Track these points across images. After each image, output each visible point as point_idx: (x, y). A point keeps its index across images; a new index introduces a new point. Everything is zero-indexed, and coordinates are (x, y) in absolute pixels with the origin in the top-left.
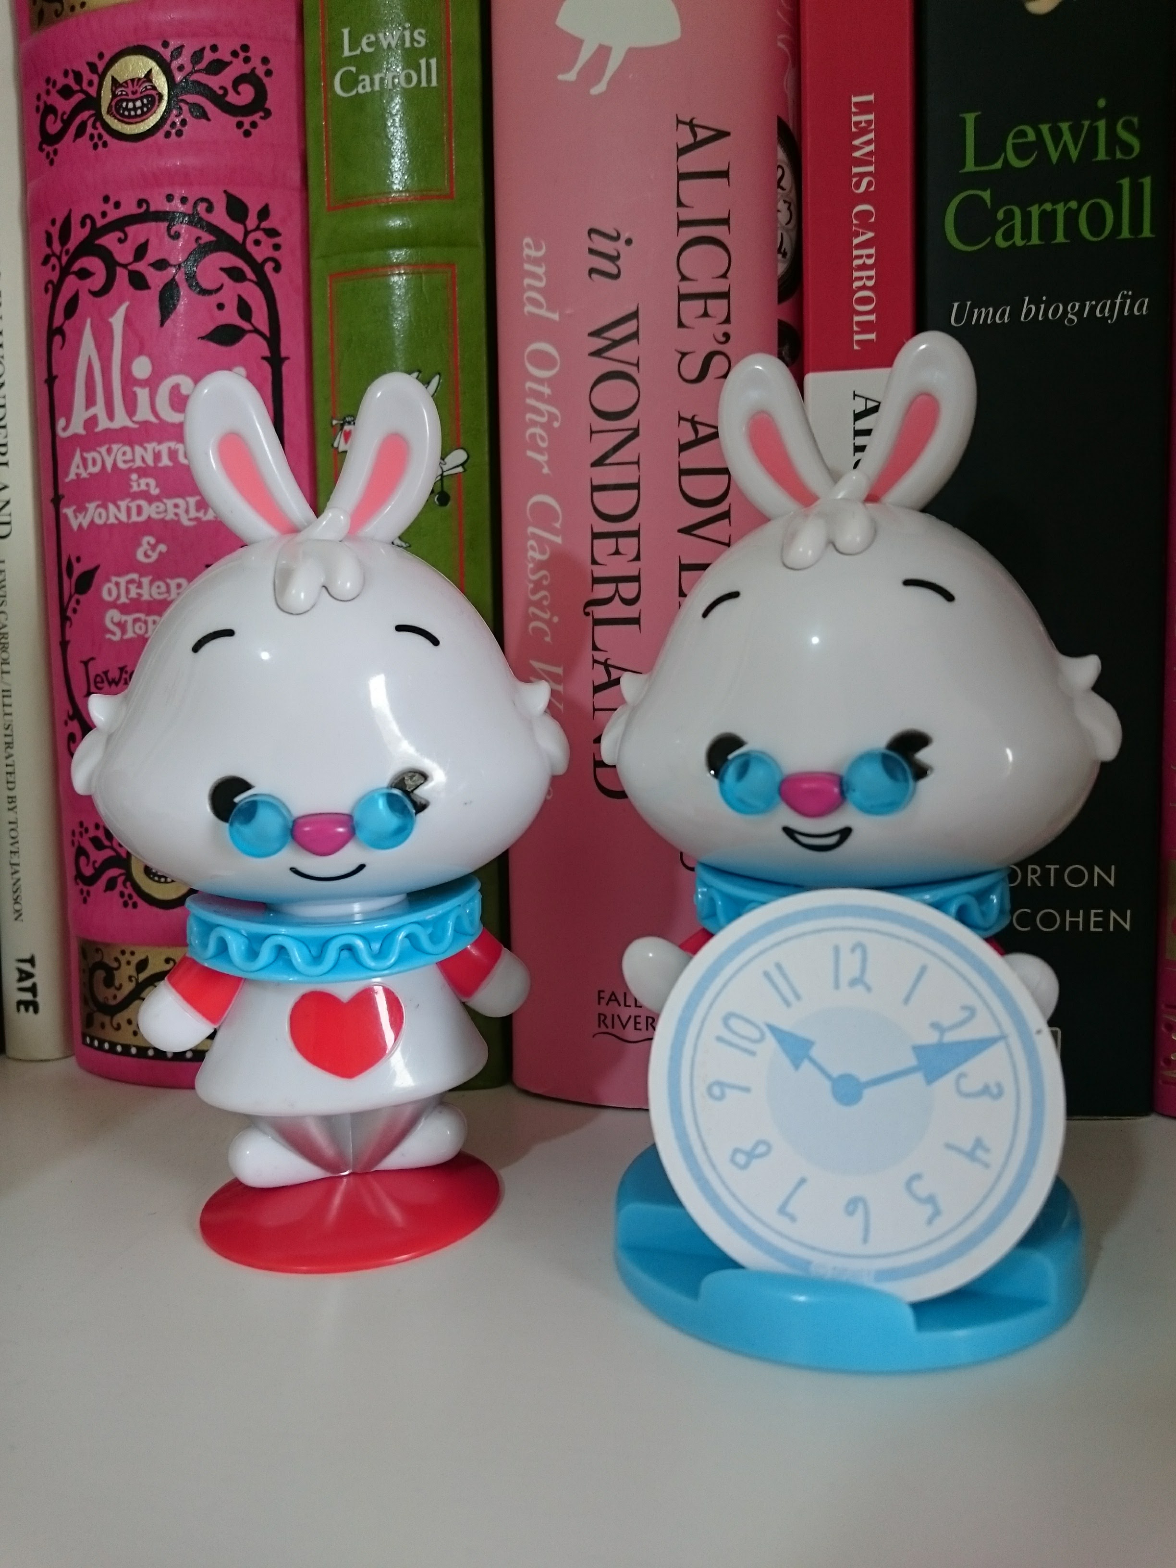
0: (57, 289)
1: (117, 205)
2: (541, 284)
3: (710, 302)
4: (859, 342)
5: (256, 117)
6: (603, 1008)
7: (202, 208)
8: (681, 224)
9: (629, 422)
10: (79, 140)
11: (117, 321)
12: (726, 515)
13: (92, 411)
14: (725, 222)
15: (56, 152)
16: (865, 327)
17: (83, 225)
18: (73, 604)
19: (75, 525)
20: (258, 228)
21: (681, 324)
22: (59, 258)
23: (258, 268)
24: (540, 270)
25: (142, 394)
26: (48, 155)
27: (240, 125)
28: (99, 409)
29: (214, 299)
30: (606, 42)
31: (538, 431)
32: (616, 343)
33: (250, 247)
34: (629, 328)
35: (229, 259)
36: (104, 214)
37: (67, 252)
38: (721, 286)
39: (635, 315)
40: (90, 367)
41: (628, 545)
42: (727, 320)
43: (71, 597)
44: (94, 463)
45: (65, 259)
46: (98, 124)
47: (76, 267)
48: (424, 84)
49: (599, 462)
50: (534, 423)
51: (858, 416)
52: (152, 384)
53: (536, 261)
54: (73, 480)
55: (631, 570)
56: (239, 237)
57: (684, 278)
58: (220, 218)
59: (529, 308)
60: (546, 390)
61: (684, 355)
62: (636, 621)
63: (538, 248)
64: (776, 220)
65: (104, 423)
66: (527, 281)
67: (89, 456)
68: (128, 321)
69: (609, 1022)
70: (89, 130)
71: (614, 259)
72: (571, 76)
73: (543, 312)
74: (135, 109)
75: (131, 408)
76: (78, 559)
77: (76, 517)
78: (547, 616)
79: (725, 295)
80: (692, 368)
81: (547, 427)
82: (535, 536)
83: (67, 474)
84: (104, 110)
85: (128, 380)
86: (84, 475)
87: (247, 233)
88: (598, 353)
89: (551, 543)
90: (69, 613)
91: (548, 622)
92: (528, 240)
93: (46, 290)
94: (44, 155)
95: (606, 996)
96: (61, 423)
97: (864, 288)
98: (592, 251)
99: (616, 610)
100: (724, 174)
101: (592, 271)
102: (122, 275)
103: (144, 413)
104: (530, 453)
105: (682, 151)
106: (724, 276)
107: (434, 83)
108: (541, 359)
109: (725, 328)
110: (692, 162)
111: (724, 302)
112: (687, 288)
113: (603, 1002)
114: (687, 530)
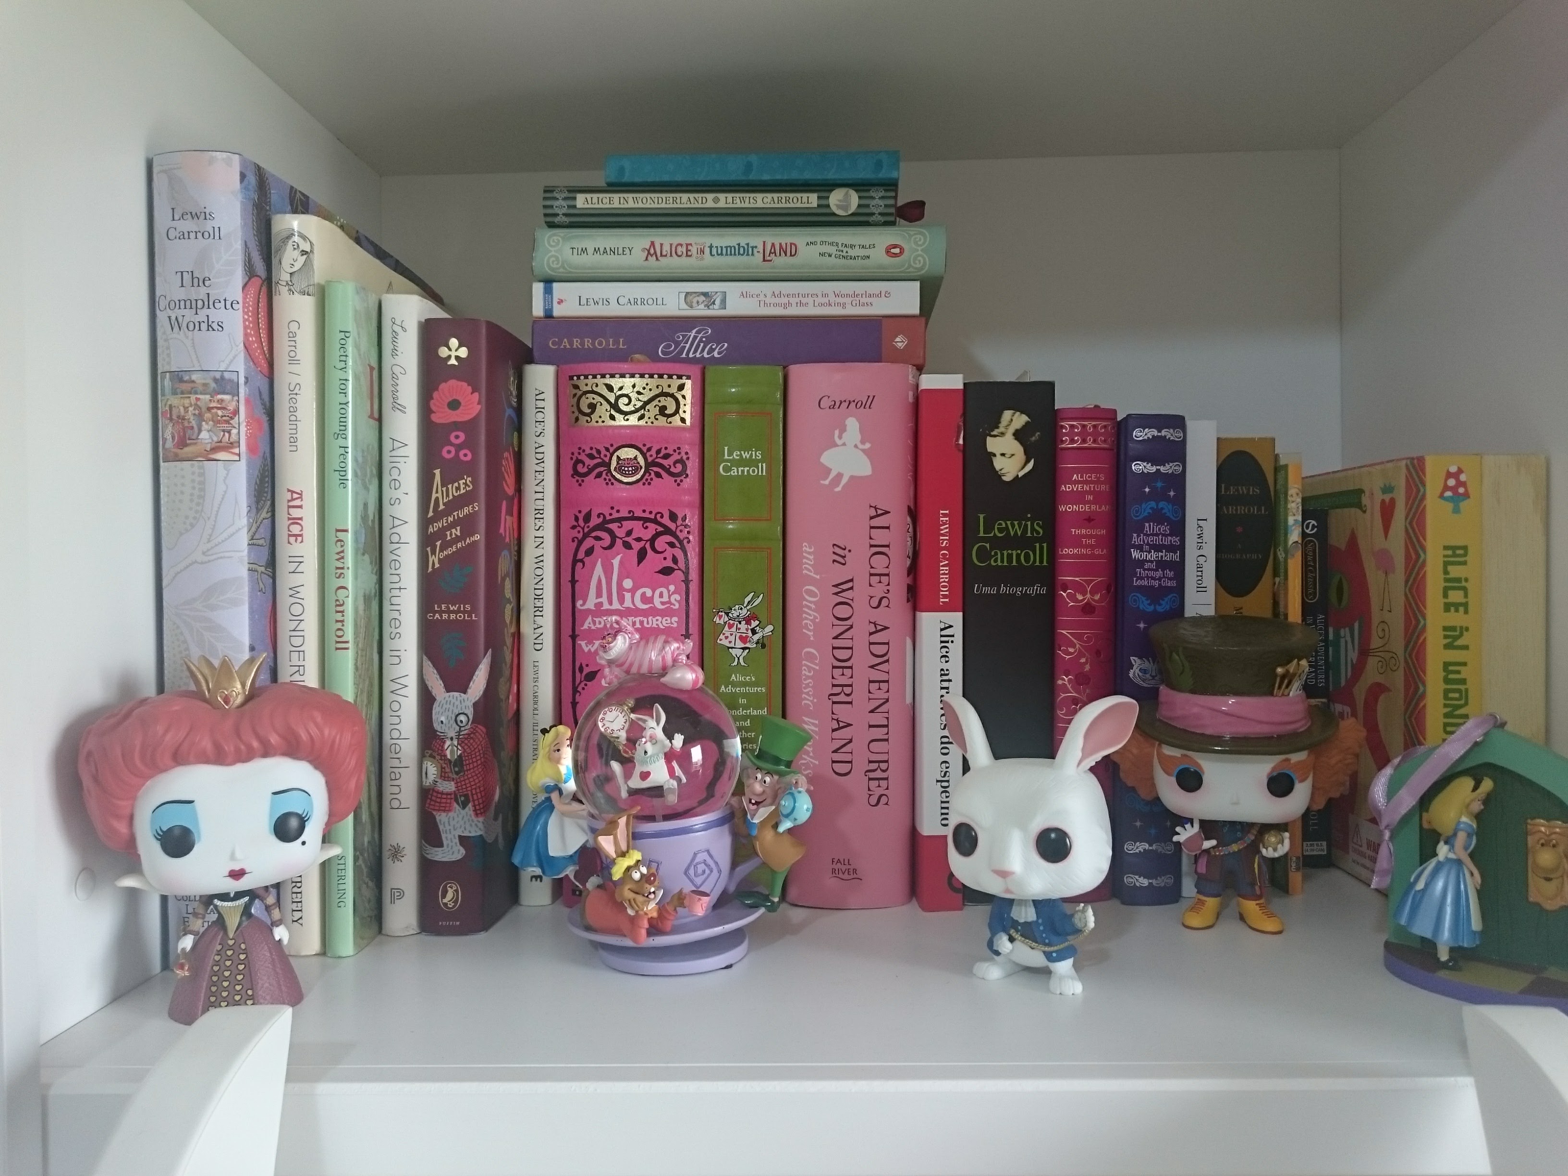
0: (580, 542)
1: (618, 511)
2: (812, 563)
3: (882, 578)
4: (942, 602)
5: (682, 478)
6: (834, 866)
7: (658, 516)
8: (871, 546)
9: (849, 622)
10: (598, 479)
11: (616, 562)
12: (887, 661)
13: (600, 600)
14: (888, 546)
15: (583, 481)
16: (945, 596)
17: (599, 516)
18: (582, 685)
19: (586, 649)
20: (682, 525)
21: (870, 585)
22: (583, 529)
23: (681, 542)
24: (811, 557)
25: (628, 596)
26: (578, 481)
27: (676, 481)
28: (604, 599)
29: (662, 556)
30: (841, 471)
31: (809, 622)
32: (844, 591)
33: (678, 533)
34: (850, 585)
35: (669, 538)
36: (611, 515)
37: (588, 527)
38: (886, 571)
39: (851, 580)
40: (600, 581)
41: (848, 672)
42: (888, 585)
43: (581, 682)
44: (600, 623)
45: (586, 530)
46: (609, 474)
47: (593, 534)
48: (760, 474)
49: (836, 638)
50: (806, 619)
51: (942, 630)
52: (633, 591)
53: (809, 553)
54: (585, 629)
55: (849, 682)
56: (674, 529)
57: (872, 567)
58: (666, 521)
59: (805, 572)
60: (813, 606)
61: (871, 597)
62: (851, 703)
63: (810, 548)
64: (906, 545)
65: (606, 606)
66: (804, 560)
67: (597, 620)
68: (621, 562)
69: (837, 872)
70: (604, 475)
71: (844, 557)
72: (827, 482)
73: (812, 574)
74: (629, 471)
75: (621, 600)
76: (587, 665)
77: (587, 646)
78: (812, 699)
79: (888, 575)
80: (875, 602)
81: (813, 621)
82: (805, 665)
83: (582, 625)
84: (612, 468)
85: (620, 588)
86: (593, 628)
87: (677, 527)
88: (836, 594)
89: (814, 669)
90: (580, 689)
91: (812, 701)
92: (805, 544)
93: (573, 541)
94: (575, 480)
95: (836, 861)
96: (579, 603)
97: (944, 582)
98: (834, 553)
99: (842, 698)
100: (888, 528)
101: (834, 561)
102: (619, 542)
103: (628, 603)
104: (804, 631)
105: (872, 518)
106: (887, 567)
107: (764, 474)
108: (811, 593)
109: (888, 588)
110: (876, 522)
111: (887, 577)
112: (873, 571)
113: (834, 863)
114: (872, 667)
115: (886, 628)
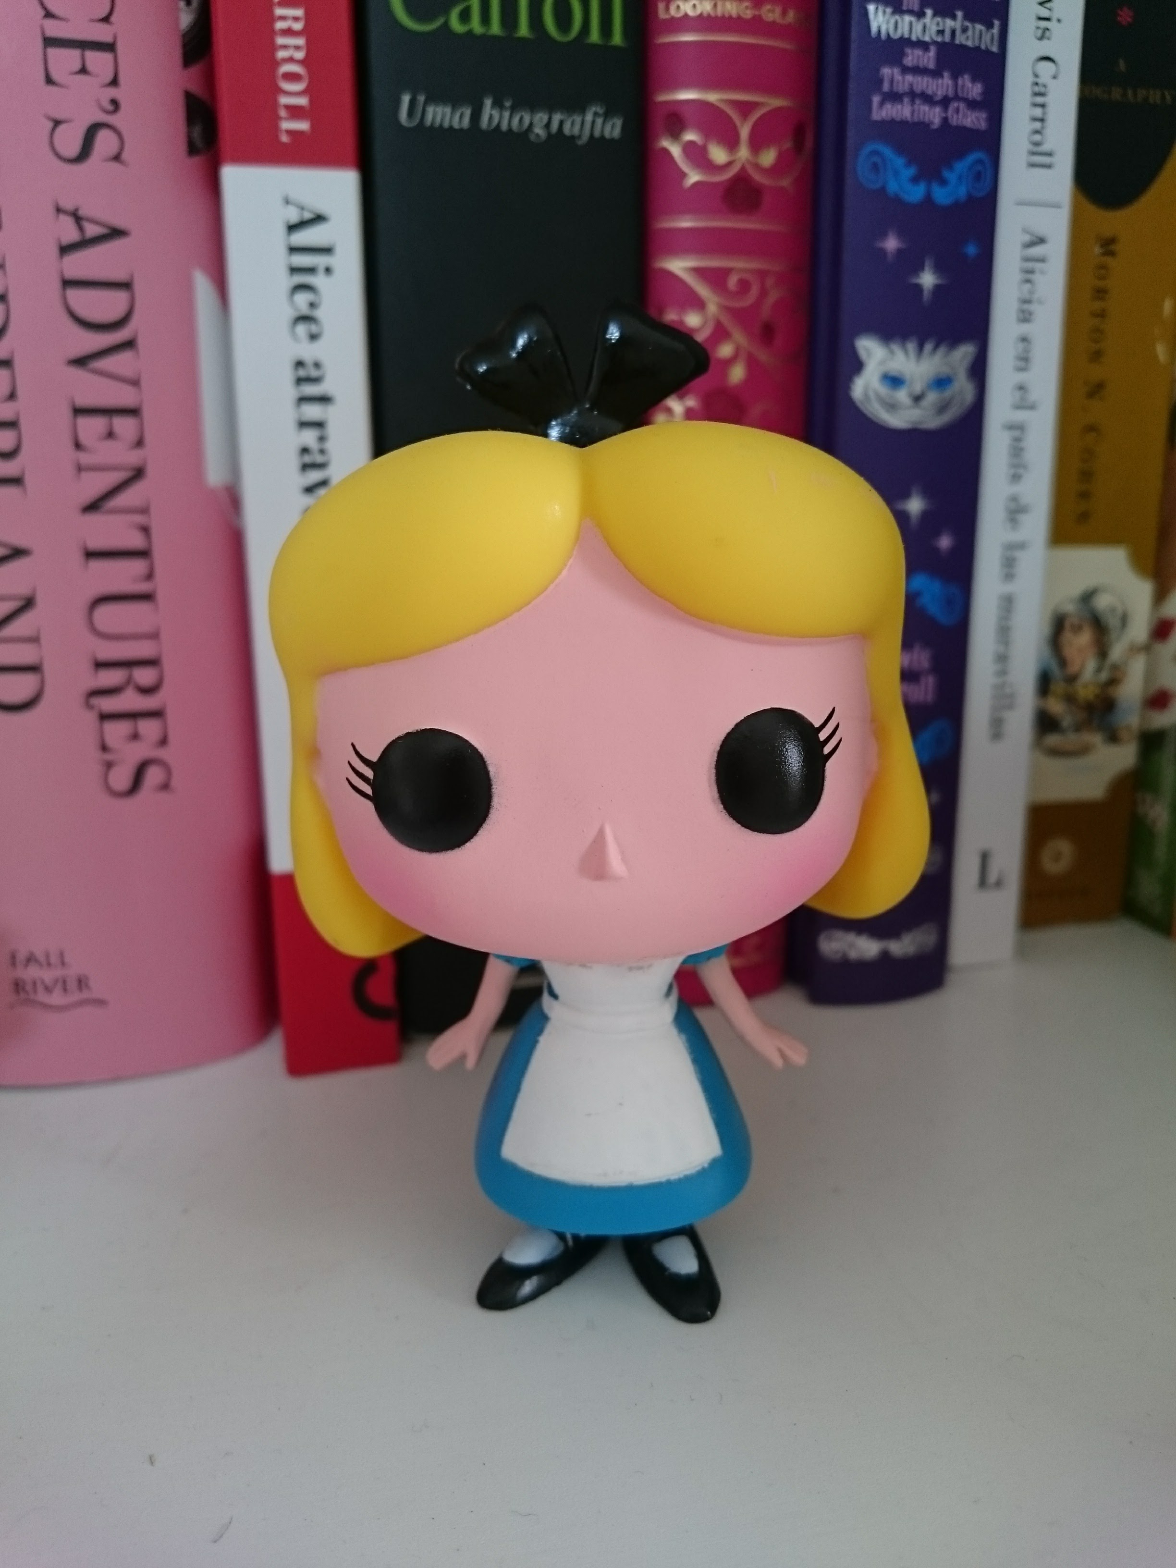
3: (90, 55)
4: (289, 132)
6: (19, 974)
16: (295, 112)
21: (49, 81)
38: (102, 33)
42: (114, 82)
51: (292, 228)
55: (5, 413)
57: (49, 15)
61: (57, 123)
62: (17, 482)
69: (30, 988)
80: (70, 144)
95: (23, 957)
97: (291, 60)
106: (106, 19)
109: (112, 92)
111: (107, 56)
112: (54, 29)
113: (18, 967)
114: (80, 362)
115: (116, 233)
